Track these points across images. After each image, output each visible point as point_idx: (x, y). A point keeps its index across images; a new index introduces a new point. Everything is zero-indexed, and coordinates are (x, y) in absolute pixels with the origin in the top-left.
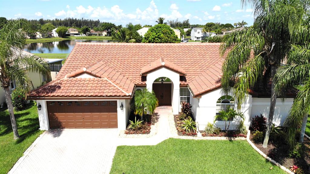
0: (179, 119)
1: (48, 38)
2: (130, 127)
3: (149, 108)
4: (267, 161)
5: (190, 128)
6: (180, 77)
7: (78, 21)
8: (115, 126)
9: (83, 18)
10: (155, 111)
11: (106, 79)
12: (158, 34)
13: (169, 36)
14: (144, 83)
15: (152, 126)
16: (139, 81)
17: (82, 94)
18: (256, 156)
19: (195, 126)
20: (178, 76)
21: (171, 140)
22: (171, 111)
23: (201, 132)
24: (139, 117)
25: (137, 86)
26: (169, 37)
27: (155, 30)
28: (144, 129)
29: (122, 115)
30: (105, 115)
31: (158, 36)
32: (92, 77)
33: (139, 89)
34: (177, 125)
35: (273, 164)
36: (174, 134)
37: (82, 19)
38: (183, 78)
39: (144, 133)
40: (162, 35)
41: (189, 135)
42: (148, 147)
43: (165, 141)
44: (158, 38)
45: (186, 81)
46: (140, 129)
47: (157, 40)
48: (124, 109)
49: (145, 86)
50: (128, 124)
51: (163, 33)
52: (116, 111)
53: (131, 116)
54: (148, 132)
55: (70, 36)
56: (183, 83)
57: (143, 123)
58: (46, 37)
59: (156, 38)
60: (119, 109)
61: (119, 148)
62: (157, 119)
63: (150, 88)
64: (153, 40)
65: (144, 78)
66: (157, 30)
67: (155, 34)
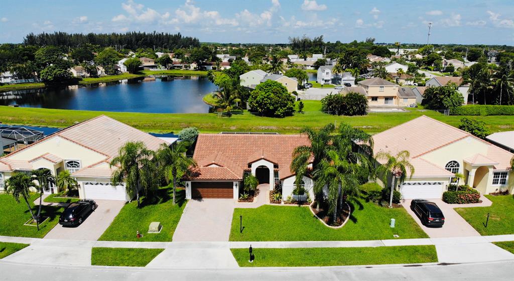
0: (272, 193)
1: (114, 75)
2: (241, 198)
3: (253, 187)
4: (315, 216)
5: (278, 199)
6: (274, 165)
7: (147, 36)
8: (232, 197)
9: (155, 32)
10: (257, 188)
11: (226, 168)
12: (267, 94)
13: (280, 95)
14: (249, 169)
15: (254, 198)
16: (246, 168)
17: (214, 178)
18: (310, 214)
19: (281, 198)
20: (273, 164)
21: (266, 206)
22: (268, 188)
23: (284, 201)
24: (246, 192)
25: (245, 171)
26: (280, 98)
27: (265, 88)
28: (249, 200)
29: (236, 190)
30: (225, 190)
31: (268, 96)
32: (217, 166)
33: (247, 173)
34: (270, 197)
35: (317, 218)
36: (268, 203)
37: (153, 33)
38: (276, 166)
39: (249, 202)
40: (272, 95)
41: (276, 203)
42: (251, 209)
43: (261, 206)
44: (268, 98)
45: (278, 168)
46: (247, 199)
47: (267, 100)
48: (238, 187)
49: (250, 171)
50: (240, 196)
51: (274, 93)
52: (233, 188)
53: (241, 191)
54: (252, 201)
55: (143, 70)
56: (276, 169)
57: (249, 196)
58: (112, 74)
59: (265, 98)
60: (234, 187)
61: (235, 209)
62: (258, 193)
63: (253, 173)
64: (261, 100)
65: (250, 166)
66: (266, 88)
67: (264, 93)
